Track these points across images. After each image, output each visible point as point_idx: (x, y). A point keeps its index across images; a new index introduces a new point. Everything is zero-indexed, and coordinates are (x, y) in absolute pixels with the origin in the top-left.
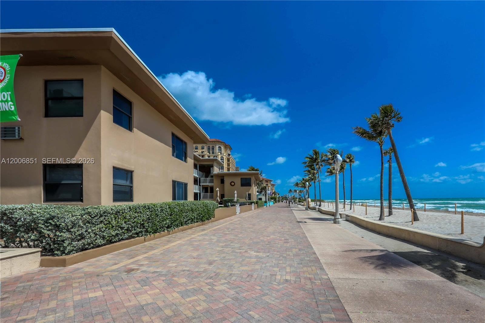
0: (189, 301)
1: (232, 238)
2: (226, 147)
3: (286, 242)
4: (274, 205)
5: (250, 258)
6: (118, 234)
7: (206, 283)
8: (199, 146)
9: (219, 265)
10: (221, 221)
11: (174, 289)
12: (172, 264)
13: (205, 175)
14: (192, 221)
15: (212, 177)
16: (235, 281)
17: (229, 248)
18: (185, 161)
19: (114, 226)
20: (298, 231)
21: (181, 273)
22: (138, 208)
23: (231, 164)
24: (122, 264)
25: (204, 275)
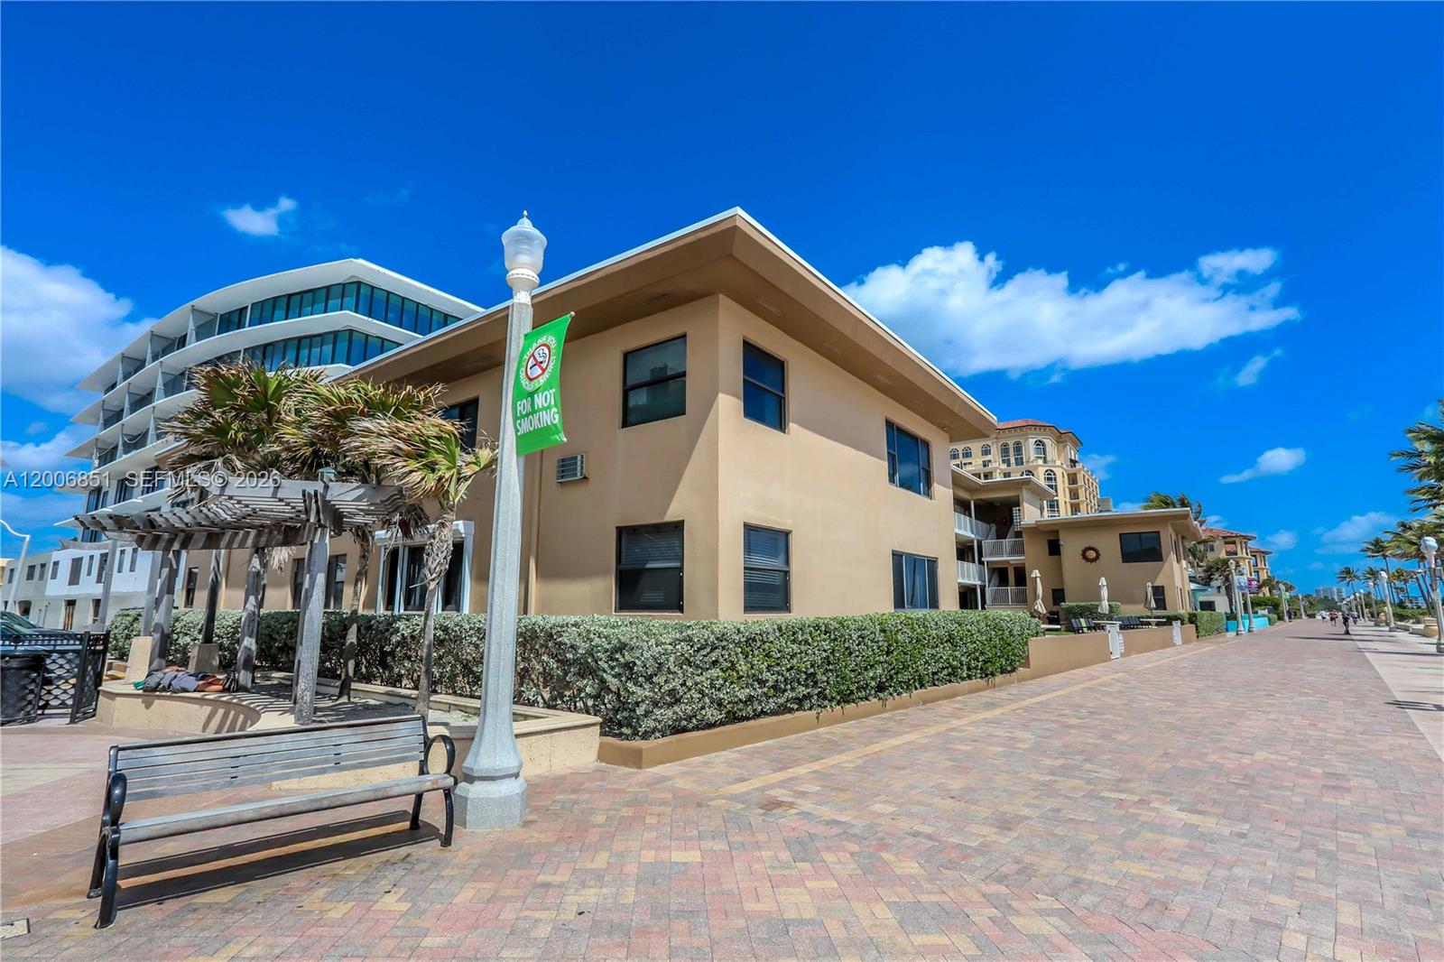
0: (920, 946)
1: (1089, 744)
2: (1060, 439)
3: (1334, 787)
4: (1273, 628)
5: (1162, 829)
6: (753, 697)
7: (984, 896)
8: (976, 447)
9: (1037, 836)
10: (1055, 679)
11: (878, 889)
12: (882, 806)
13: (997, 531)
14: (953, 675)
15: (1019, 534)
16: (1092, 910)
17: (1075, 777)
18: (928, 494)
19: (743, 677)
20: (1401, 747)
21: (906, 841)
22: (801, 629)
23: (1081, 493)
24: (755, 784)
25: (979, 865)
